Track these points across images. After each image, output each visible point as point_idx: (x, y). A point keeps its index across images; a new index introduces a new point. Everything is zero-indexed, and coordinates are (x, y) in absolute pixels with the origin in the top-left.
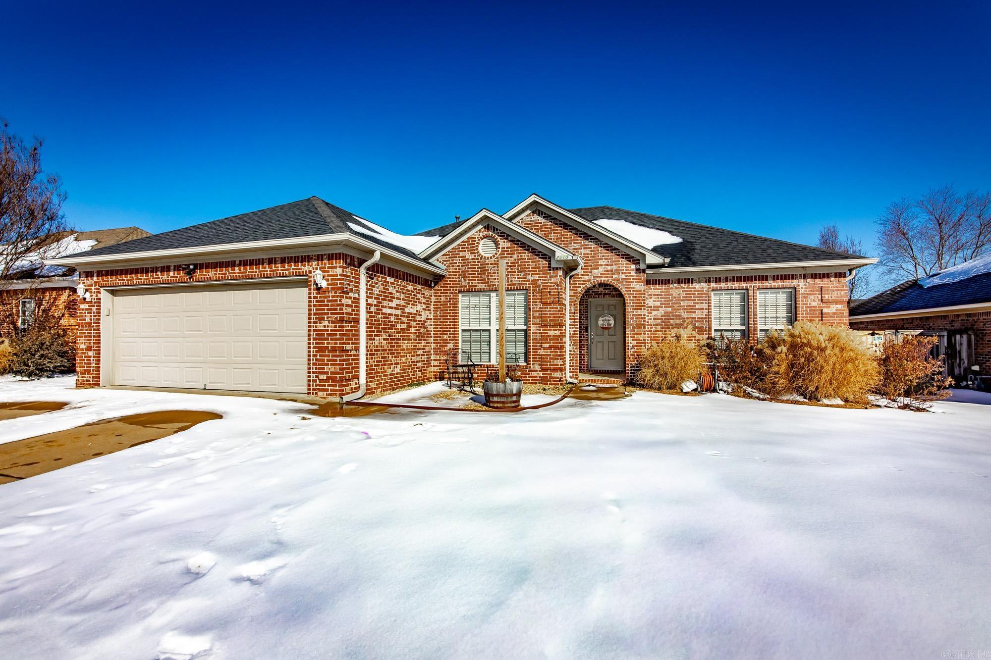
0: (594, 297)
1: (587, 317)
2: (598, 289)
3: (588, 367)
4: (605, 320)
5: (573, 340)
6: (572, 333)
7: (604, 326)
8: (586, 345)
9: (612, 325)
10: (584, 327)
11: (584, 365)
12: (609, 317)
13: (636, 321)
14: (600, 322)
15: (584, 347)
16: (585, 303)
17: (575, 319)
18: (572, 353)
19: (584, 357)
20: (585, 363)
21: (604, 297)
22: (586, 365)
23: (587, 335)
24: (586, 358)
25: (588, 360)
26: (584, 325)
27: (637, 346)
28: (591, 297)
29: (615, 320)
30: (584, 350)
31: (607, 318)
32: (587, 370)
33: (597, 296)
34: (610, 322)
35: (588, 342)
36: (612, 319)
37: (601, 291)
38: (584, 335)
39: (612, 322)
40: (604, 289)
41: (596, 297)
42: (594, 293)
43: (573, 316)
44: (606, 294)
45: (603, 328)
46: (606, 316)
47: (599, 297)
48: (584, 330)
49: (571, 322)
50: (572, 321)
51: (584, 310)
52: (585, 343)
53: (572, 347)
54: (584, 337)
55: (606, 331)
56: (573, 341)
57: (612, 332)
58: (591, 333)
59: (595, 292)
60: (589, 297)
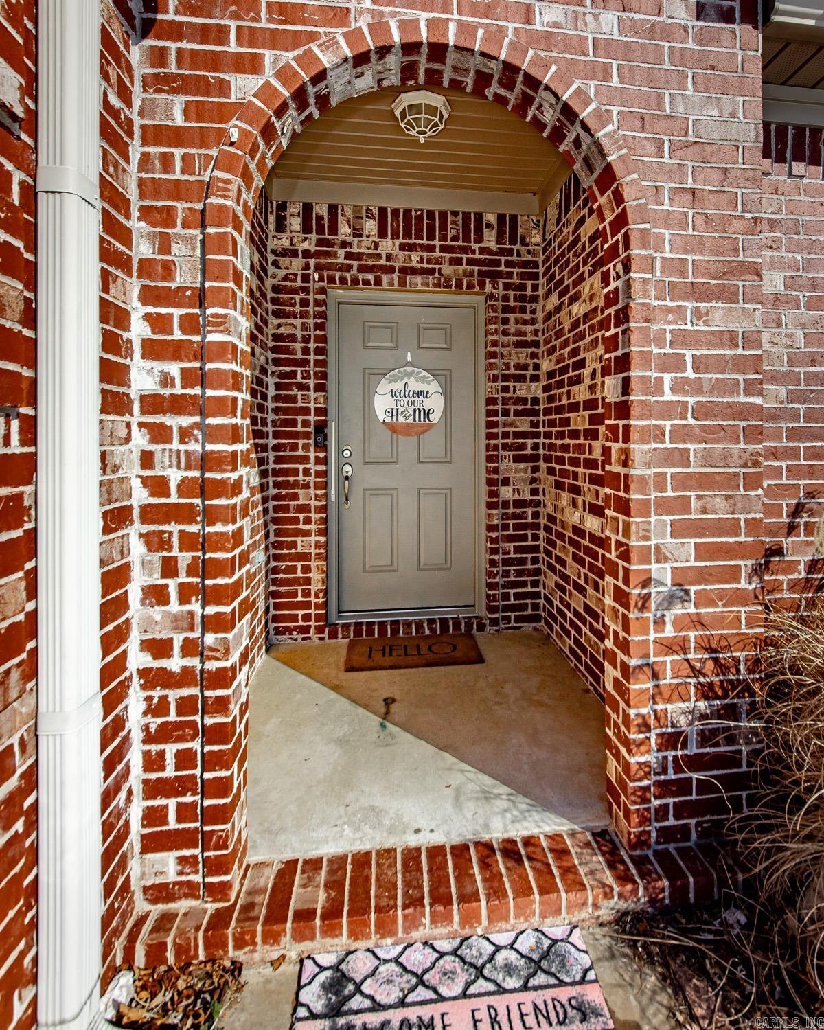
0: (355, 281)
1: (324, 376)
2: (376, 245)
3: (325, 617)
4: (405, 393)
5: (188, 542)
6: (175, 477)
7: (401, 420)
8: (320, 509)
9: (435, 417)
10: (306, 423)
11: (307, 605)
12: (423, 379)
13: (696, 386)
14: (382, 404)
15: (308, 521)
16: (311, 308)
17: (202, 353)
18: (175, 663)
19: (306, 569)
20: (313, 599)
21: (402, 283)
22: (317, 606)
23: (324, 461)
24: (316, 576)
25: (325, 581)
26: (306, 411)
27: (702, 576)
28: (343, 280)
29: (446, 394)
30: (307, 534)
31: (414, 386)
32: (320, 630)
33: (370, 277)
34: (428, 404)
35: (326, 496)
36: (433, 387)
37: (389, 257)
38: (305, 459)
39: (435, 403)
40: (403, 247)
41: (366, 282)
42: (355, 264)
43: (190, 324)
44: (414, 271)
45: (393, 428)
46: (409, 375)
47: (378, 282)
48: (306, 435)
49: (166, 381)
50: (174, 369)
51: (306, 340)
52: (313, 503)
53: (174, 606)
54: (307, 472)
55: (407, 444)
56: (184, 558)
57: (433, 444)
58: (340, 452)
59: (358, 256)
60: (331, 280)
